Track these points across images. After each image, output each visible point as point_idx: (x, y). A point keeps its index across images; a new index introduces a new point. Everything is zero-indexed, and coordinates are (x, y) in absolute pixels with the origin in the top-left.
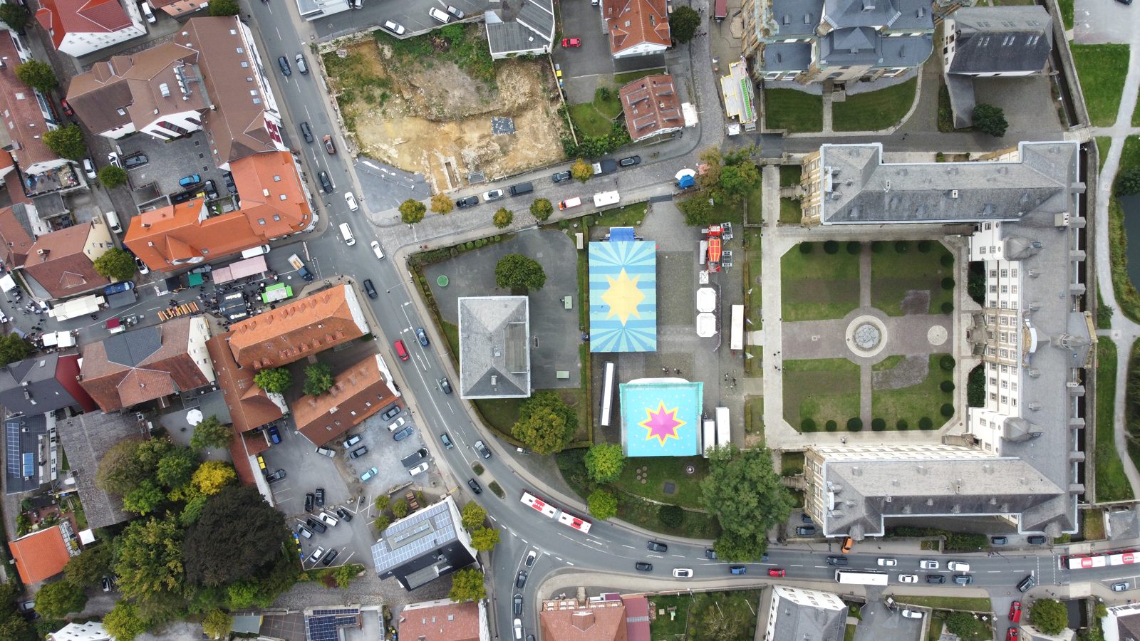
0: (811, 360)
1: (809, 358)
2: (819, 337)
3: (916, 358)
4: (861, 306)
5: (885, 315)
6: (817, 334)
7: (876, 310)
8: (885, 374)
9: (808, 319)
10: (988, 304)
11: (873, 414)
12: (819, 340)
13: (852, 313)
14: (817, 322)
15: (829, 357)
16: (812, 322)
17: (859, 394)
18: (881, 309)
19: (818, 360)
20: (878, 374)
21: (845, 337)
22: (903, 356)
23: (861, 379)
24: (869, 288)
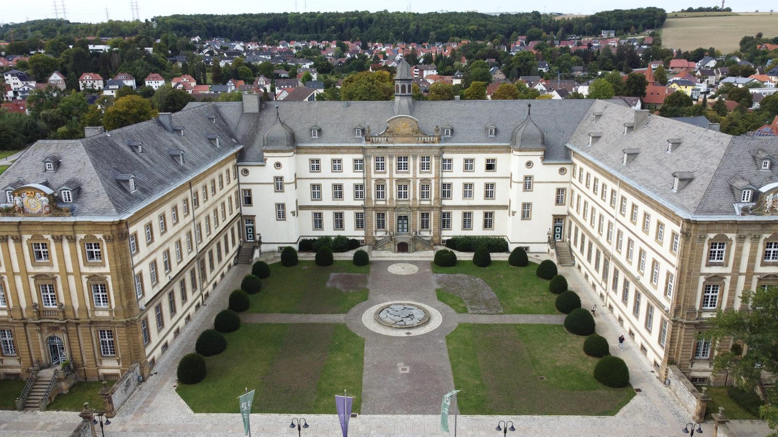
0: (454, 374)
1: (451, 377)
2: (400, 365)
3: (439, 282)
4: (343, 322)
5: (364, 303)
6: (395, 367)
7: (355, 310)
8: (471, 303)
9: (360, 377)
10: (360, 235)
11: (551, 313)
12: (407, 364)
13: (353, 329)
14: (366, 366)
15: (446, 354)
16: (365, 373)
17: (515, 325)
18: (353, 306)
19: (454, 367)
20: (472, 309)
21: (404, 337)
22: (437, 291)
23: (484, 323)
24: (311, 315)
